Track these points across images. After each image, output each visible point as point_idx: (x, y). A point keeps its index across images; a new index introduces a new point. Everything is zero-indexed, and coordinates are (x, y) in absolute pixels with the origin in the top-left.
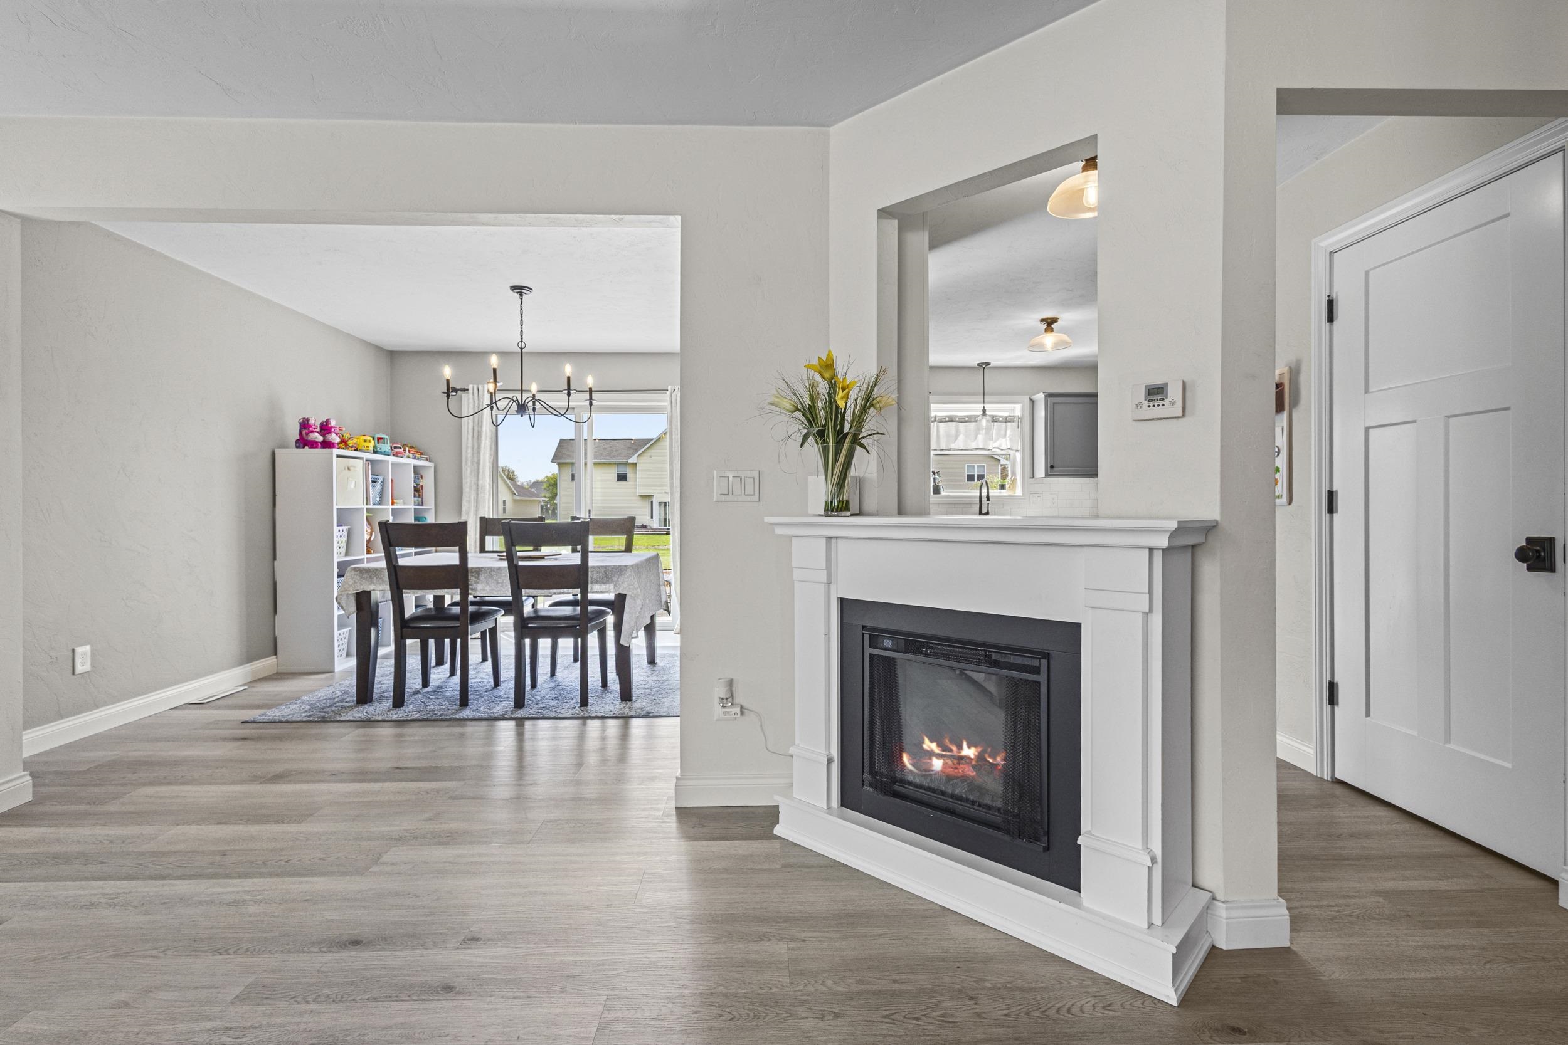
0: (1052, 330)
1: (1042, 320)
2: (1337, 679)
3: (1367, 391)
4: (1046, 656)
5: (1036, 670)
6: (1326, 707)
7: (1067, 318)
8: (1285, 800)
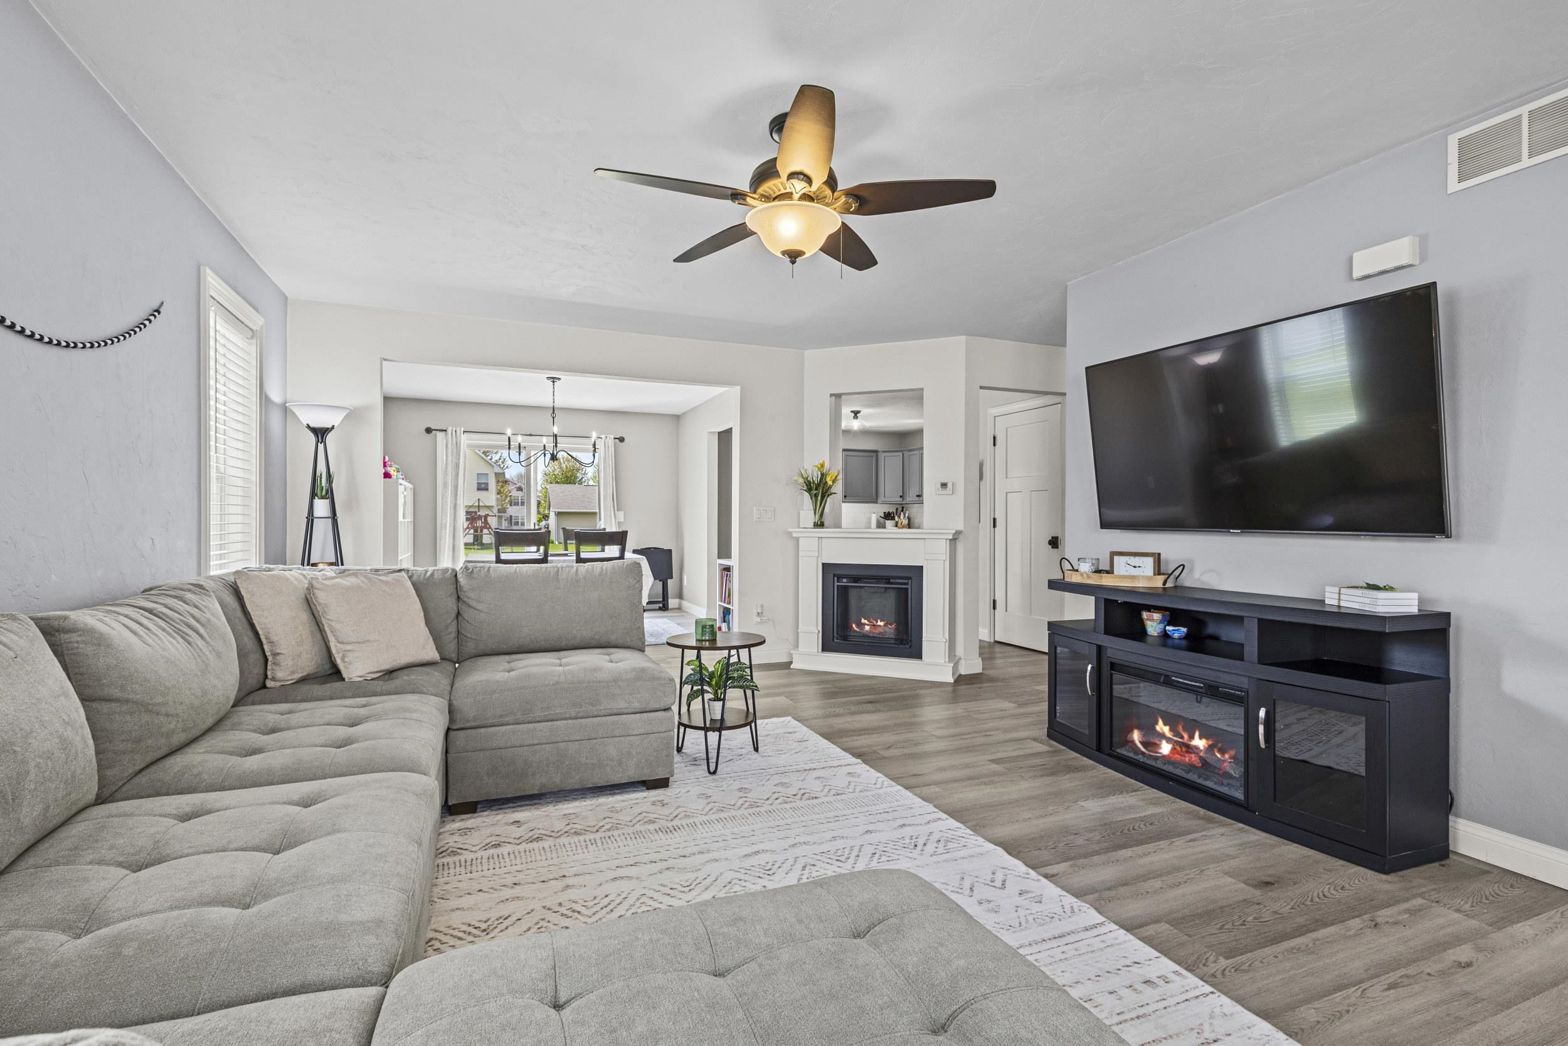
0: (857, 418)
1: (852, 412)
2: (996, 598)
3: (1007, 478)
4: (910, 578)
5: (907, 584)
6: (992, 610)
7: (865, 411)
8: (980, 648)
